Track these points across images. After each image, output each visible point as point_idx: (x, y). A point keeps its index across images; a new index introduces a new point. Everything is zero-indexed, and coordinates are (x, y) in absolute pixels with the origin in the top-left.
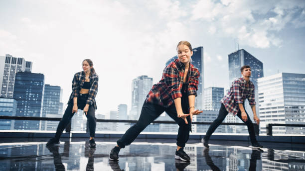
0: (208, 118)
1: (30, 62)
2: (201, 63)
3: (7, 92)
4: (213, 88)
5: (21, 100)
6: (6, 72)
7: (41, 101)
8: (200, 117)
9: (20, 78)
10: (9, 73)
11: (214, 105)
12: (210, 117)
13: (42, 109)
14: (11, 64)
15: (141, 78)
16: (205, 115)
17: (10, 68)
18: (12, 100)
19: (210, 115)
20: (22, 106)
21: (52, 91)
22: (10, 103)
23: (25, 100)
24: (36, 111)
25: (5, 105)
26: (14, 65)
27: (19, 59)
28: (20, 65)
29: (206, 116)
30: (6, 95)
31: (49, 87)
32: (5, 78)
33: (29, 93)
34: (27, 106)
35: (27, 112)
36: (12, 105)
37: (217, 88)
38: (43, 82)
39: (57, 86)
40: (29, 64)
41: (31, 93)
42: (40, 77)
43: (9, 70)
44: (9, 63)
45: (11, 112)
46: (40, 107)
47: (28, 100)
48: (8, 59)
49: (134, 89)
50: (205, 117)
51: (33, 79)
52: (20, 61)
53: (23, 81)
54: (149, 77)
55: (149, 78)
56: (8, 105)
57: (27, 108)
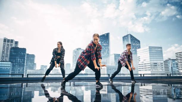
0: (112, 70)
1: (17, 42)
2: (109, 40)
3: (5, 58)
4: (115, 54)
5: (14, 62)
6: (4, 47)
7: (24, 62)
8: (108, 70)
9: (13, 51)
10: (6, 48)
11: (116, 63)
12: (114, 69)
13: (25, 67)
14: (6, 43)
15: (78, 49)
16: (111, 68)
17: (6, 45)
18: (10, 63)
19: (113, 68)
20: (14, 65)
21: (30, 57)
22: (9, 64)
23: (16, 62)
24: (22, 68)
25: (6, 65)
26: (8, 43)
27: (11, 40)
28: (12, 43)
29: (112, 69)
30: (4, 60)
31: (28, 55)
32: (3, 50)
33: (18, 59)
34: (17, 66)
35: (17, 69)
37: (117, 54)
38: (25, 52)
39: (33, 55)
40: (17, 43)
41: (19, 59)
42: (24, 50)
43: (6, 46)
44: (6, 42)
45: (9, 69)
46: (24, 66)
47: (17, 62)
48: (5, 40)
49: (74, 55)
50: (111, 70)
51: (20, 51)
52: (12, 41)
53: (14, 52)
54: (82, 49)
55: (82, 50)
57: (17, 67)
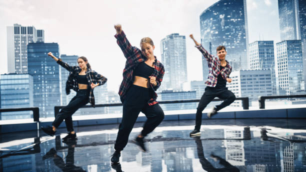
0: (255, 79)
1: (41, 31)
2: (243, 12)
3: (21, 67)
4: (259, 42)
5: (37, 74)
6: (16, 44)
7: (58, 74)
8: (245, 80)
9: (32, 50)
10: (20, 45)
11: (262, 62)
12: (257, 78)
13: (60, 83)
14: (20, 35)
15: (171, 37)
16: (251, 76)
17: (20, 39)
18: (27, 76)
19: (257, 76)
20: (38, 81)
21: (70, 61)
22: (25, 79)
23: (41, 74)
24: (55, 86)
25: (20, 82)
26: (24, 35)
27: (28, 27)
28: (31, 35)
29: (253, 77)
30: (20, 70)
31: (65, 58)
32: (17, 51)
33: (44, 66)
34: (45, 81)
35: (45, 88)
36: (27, 81)
37: (265, 42)
38: (58, 52)
39: (74, 56)
40: (40, 33)
41: (47, 66)
42: (54, 47)
43: (20, 42)
44: (19, 33)
45: (28, 89)
46: (58, 81)
47: (44, 74)
48: (17, 29)
49: (164, 51)
50: (251, 79)
51: (47, 50)
52: (30, 30)
53: (35, 53)
54: (180, 35)
55: (180, 37)
56: (24, 81)
57: (45, 83)
